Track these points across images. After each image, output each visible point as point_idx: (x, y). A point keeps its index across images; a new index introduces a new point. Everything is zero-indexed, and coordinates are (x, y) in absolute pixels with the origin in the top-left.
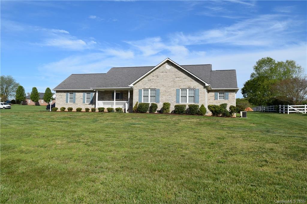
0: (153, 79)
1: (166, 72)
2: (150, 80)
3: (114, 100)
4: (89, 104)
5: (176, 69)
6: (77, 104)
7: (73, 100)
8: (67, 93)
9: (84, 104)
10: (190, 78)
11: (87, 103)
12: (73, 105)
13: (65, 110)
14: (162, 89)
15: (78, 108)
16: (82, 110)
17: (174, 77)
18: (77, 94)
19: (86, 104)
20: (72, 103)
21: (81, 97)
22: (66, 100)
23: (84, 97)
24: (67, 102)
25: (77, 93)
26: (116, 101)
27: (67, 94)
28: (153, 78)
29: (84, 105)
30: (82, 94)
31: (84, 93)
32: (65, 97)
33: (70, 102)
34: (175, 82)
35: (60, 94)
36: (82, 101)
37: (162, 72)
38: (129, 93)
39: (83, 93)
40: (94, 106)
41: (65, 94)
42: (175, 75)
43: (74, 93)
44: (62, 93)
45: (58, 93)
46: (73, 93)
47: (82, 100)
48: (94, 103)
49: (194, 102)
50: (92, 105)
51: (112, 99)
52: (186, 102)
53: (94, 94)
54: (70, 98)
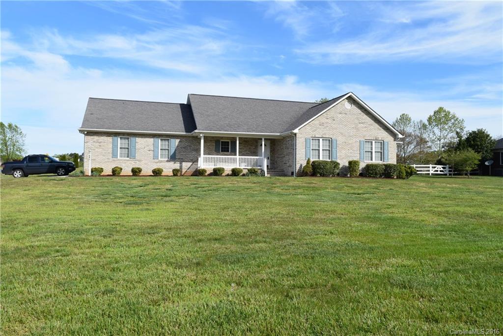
0: (327, 123)
1: (346, 114)
2: (322, 124)
3: (235, 155)
4: (167, 161)
5: (359, 111)
6: (140, 161)
7: (129, 153)
8: (115, 138)
10: (377, 126)
11: (162, 159)
12: (131, 162)
14: (340, 140)
16: (163, 174)
17: (357, 121)
18: (138, 140)
19: (161, 162)
20: (128, 159)
21: (148, 146)
22: (113, 150)
23: (155, 146)
24: (114, 155)
25: (140, 139)
26: (239, 155)
27: (113, 140)
28: (327, 121)
29: (158, 162)
30: (150, 140)
31: (156, 139)
32: (111, 146)
33: (120, 157)
34: (358, 129)
35: (96, 138)
36: (152, 156)
37: (340, 113)
38: (263, 142)
39: (152, 139)
40: (179, 165)
41: (110, 139)
42: (357, 119)
43: (132, 139)
44: (102, 138)
45: (92, 137)
46: (129, 138)
47: (151, 153)
48: (179, 159)
49: (381, 160)
50: (175, 163)
51: (216, 151)
52: (372, 160)
53: (177, 141)
54: (120, 148)
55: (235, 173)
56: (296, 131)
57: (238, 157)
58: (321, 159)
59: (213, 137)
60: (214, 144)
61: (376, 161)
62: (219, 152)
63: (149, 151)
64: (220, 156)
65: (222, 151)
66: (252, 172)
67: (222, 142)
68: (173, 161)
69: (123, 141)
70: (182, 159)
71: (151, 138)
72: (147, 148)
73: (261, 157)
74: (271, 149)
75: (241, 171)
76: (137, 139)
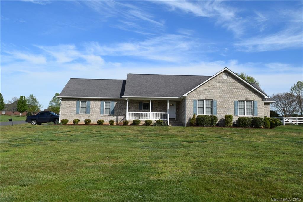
0: (209, 89)
1: (223, 83)
2: (204, 90)
3: (150, 111)
4: (109, 115)
5: (234, 80)
6: (92, 115)
7: (86, 110)
8: (78, 102)
9: (102, 115)
10: (248, 90)
11: (106, 114)
12: (86, 116)
14: (219, 101)
17: (232, 87)
18: (92, 102)
19: (105, 116)
20: (85, 114)
21: (97, 106)
22: (77, 109)
23: (102, 106)
24: (77, 112)
25: (93, 102)
27: (77, 103)
28: (209, 88)
29: (102, 116)
30: (99, 103)
31: (102, 102)
32: (75, 106)
33: (81, 113)
34: (232, 93)
35: (67, 102)
36: (99, 112)
37: (219, 82)
38: (168, 103)
39: (100, 102)
40: (116, 118)
41: (75, 103)
42: (232, 85)
43: (88, 102)
44: (71, 102)
45: (65, 101)
46: (86, 102)
47: (99, 110)
48: (116, 114)
49: (252, 115)
50: (113, 117)
51: (139, 109)
52: (244, 114)
53: (115, 103)
54: (81, 108)
55: (148, 123)
56: (185, 95)
57: (151, 113)
58: (205, 114)
59: (138, 100)
60: (139, 105)
61: (247, 115)
62: (142, 110)
63: (98, 109)
64: (142, 113)
65: (144, 109)
66: (158, 123)
67: (144, 103)
68: (112, 115)
69: (83, 103)
70: (118, 114)
71: (99, 101)
72: (97, 108)
73: (167, 113)
74: (177, 107)
75: (151, 122)
76: (91, 102)
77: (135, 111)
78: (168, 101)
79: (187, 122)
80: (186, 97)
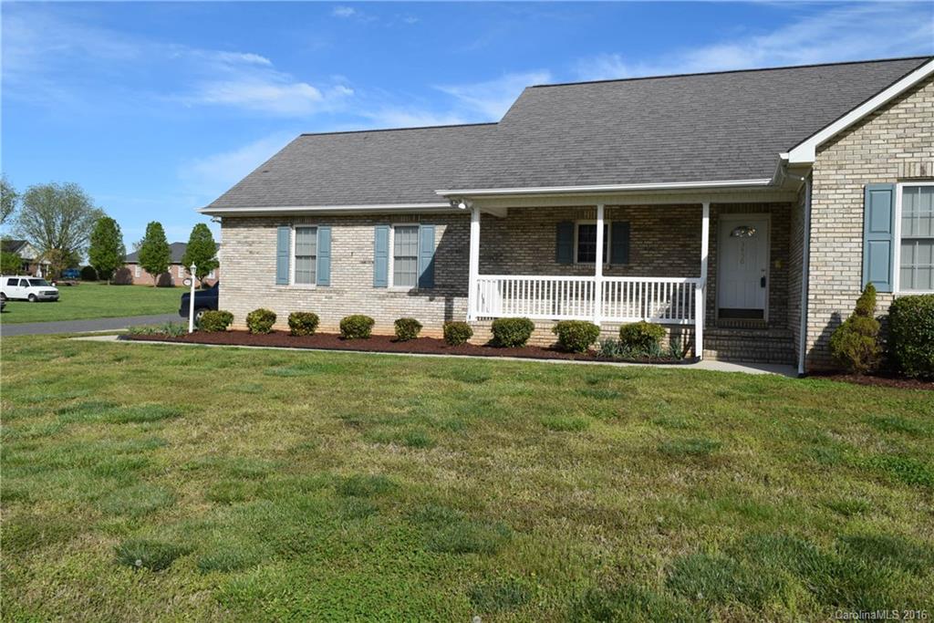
4: (411, 293)
6: (339, 292)
7: (318, 270)
8: (284, 230)
9: (382, 292)
11: (398, 288)
12: (316, 296)
13: (274, 327)
15: (354, 317)
16: (375, 331)
18: (339, 232)
19: (395, 295)
20: (312, 286)
21: (360, 249)
22: (279, 263)
23: (381, 251)
24: (282, 279)
25: (341, 229)
27: (280, 237)
29: (382, 298)
30: (367, 233)
31: (382, 229)
32: (274, 253)
33: (296, 281)
35: (242, 232)
36: (370, 277)
38: (706, 222)
39: (372, 228)
40: (443, 304)
41: (269, 235)
43: (321, 230)
44: (256, 231)
45: (235, 230)
46: (316, 228)
47: (369, 268)
48: (444, 286)
50: (431, 300)
51: (558, 259)
53: (440, 230)
54: (297, 257)
56: (803, 154)
57: (599, 278)
59: (550, 212)
60: (553, 237)
62: (571, 262)
63: (365, 262)
64: (574, 278)
65: (579, 261)
67: (581, 227)
68: (425, 293)
69: (304, 237)
70: (453, 287)
71: (369, 225)
72: (358, 256)
73: (691, 281)
74: (772, 246)
76: (334, 229)
77: (537, 271)
78: (706, 211)
79: (811, 343)
80: (806, 169)
